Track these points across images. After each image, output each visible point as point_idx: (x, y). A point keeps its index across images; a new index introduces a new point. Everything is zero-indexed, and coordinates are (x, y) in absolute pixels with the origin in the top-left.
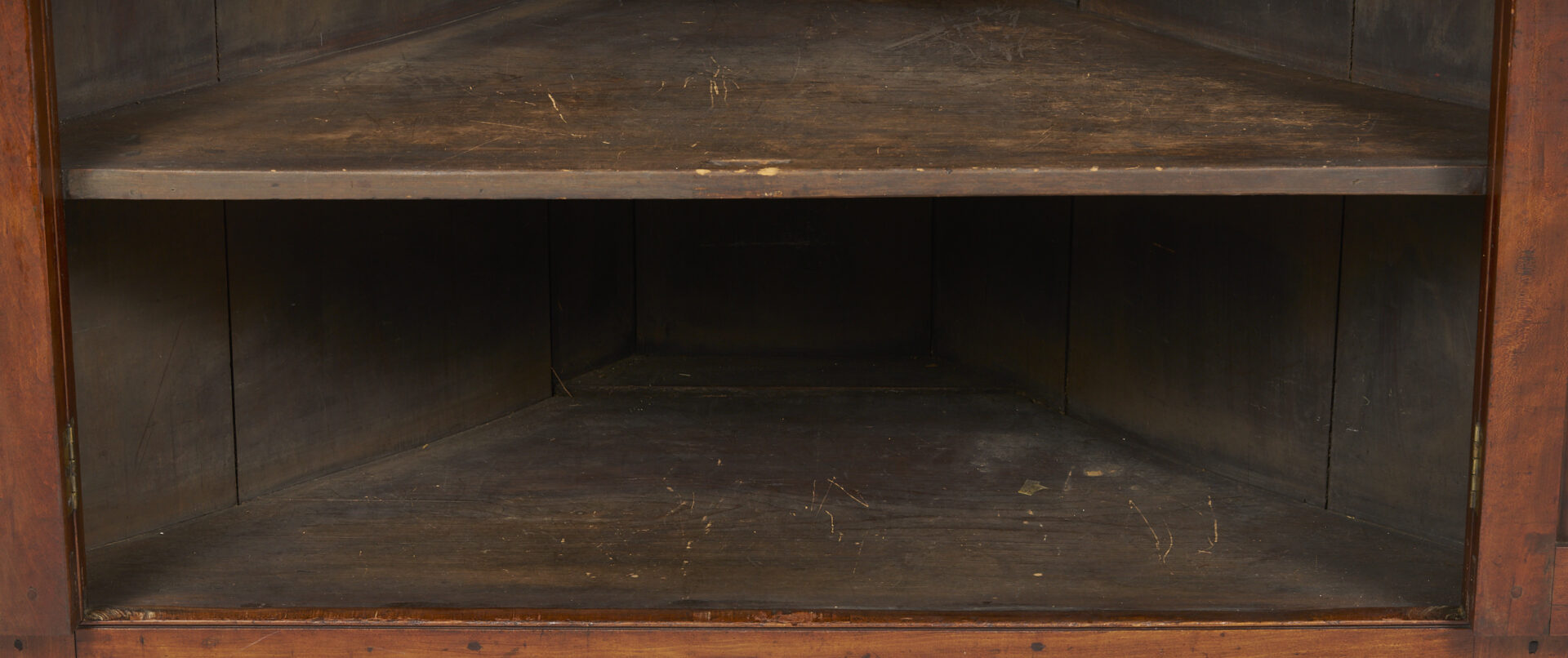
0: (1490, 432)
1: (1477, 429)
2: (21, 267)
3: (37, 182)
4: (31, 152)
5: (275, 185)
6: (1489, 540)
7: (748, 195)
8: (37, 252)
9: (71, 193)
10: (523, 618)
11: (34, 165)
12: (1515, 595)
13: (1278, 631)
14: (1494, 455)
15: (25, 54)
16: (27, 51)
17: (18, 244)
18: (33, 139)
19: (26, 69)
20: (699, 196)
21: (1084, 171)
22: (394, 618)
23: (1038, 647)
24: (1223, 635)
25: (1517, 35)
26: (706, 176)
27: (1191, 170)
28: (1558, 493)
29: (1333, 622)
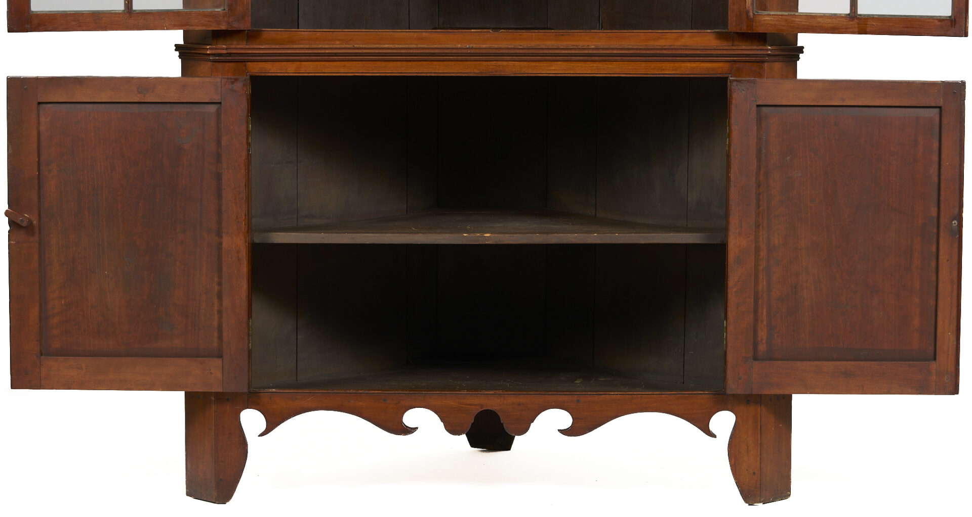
0: (728, 322)
1: (725, 322)
2: (239, 260)
3: (246, 230)
4: (244, 220)
5: (323, 238)
6: (730, 358)
7: (481, 243)
8: (245, 255)
9: (255, 241)
10: (402, 391)
11: (245, 225)
12: (740, 379)
13: (660, 396)
14: (731, 328)
15: (244, 187)
16: (245, 186)
17: (238, 252)
18: (245, 215)
19: (245, 192)
20: (464, 243)
21: (592, 235)
22: (358, 390)
23: (578, 401)
24: (641, 397)
25: (731, 183)
26: (466, 236)
27: (627, 235)
28: (752, 342)
29: (679, 393)
